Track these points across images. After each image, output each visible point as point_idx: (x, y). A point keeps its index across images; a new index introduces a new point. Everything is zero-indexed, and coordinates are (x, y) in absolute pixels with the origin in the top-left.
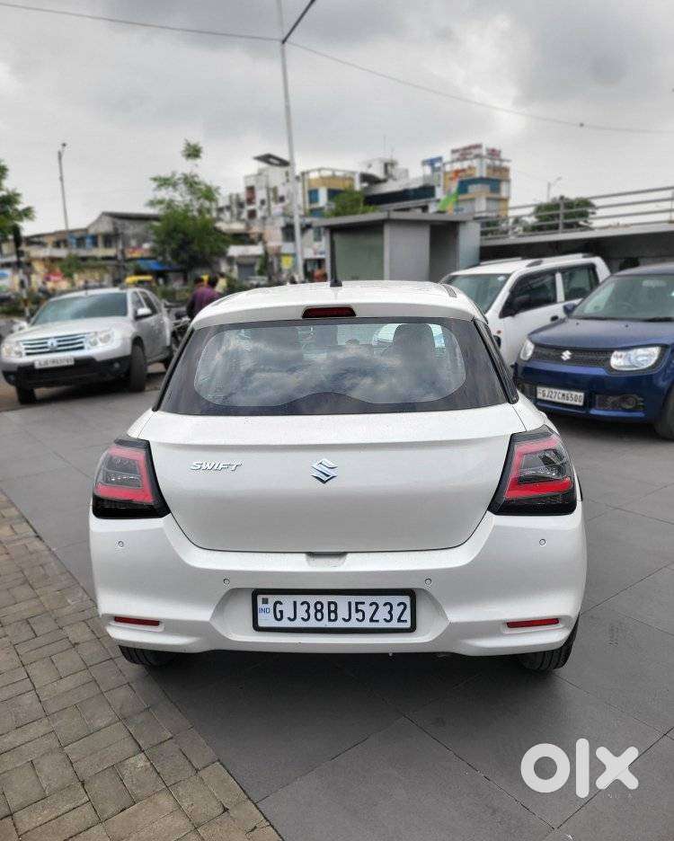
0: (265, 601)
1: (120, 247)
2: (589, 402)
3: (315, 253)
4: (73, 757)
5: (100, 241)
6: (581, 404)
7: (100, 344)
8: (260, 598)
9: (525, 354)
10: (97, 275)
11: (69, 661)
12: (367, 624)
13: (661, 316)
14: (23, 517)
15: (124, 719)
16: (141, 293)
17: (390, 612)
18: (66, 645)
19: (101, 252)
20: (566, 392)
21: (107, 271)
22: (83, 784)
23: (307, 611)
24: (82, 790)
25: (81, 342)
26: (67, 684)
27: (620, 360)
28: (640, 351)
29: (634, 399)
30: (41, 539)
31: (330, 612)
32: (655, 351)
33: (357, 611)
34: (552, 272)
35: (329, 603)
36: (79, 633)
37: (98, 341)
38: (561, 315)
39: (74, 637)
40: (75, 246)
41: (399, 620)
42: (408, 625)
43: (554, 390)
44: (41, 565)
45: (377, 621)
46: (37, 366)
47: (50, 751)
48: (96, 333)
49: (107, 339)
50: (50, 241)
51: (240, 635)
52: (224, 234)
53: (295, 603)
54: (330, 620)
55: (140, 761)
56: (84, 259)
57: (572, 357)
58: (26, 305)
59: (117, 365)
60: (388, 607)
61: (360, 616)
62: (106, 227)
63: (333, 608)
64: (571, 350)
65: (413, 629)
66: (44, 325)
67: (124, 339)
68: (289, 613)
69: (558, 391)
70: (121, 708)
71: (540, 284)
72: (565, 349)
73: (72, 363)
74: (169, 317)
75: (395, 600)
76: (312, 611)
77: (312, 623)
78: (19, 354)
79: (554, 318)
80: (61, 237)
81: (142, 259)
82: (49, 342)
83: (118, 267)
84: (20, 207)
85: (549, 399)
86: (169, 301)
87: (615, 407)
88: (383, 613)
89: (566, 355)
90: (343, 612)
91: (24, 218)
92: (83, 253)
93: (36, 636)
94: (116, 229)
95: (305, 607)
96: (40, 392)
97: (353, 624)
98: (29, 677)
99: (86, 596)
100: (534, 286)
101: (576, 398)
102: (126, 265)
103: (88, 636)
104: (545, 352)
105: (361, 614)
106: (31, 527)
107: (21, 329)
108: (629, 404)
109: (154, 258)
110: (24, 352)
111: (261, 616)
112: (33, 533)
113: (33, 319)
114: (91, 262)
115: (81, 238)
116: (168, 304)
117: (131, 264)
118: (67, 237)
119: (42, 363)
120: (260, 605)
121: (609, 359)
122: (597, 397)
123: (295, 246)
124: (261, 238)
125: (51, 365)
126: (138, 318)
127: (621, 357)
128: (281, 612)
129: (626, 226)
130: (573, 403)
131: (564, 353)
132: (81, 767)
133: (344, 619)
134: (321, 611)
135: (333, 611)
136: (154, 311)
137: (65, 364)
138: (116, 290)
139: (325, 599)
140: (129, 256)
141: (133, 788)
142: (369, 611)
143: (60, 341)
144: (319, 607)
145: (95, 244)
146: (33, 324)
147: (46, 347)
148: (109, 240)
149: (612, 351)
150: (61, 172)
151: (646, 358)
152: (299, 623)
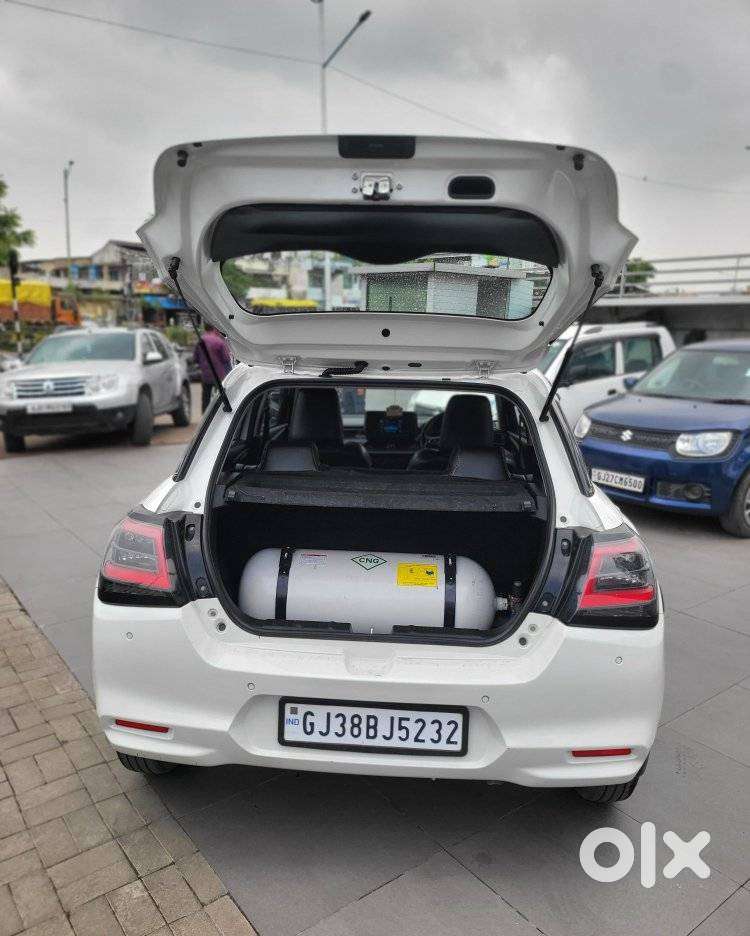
0: (294, 711)
1: (128, 280)
2: (649, 490)
3: (344, 302)
4: (57, 882)
5: (105, 271)
6: (641, 490)
7: (103, 390)
8: (288, 707)
9: (580, 431)
10: (99, 310)
11: (55, 762)
12: (410, 744)
13: (734, 398)
14: (7, 585)
15: (118, 837)
16: (152, 335)
17: (438, 732)
18: (51, 742)
19: (106, 284)
20: (624, 476)
21: (112, 308)
22: (68, 916)
23: (342, 725)
24: (67, 923)
25: (81, 387)
26: (53, 790)
27: (686, 444)
28: (709, 436)
29: (700, 489)
30: (27, 614)
31: (369, 727)
32: (726, 437)
33: (401, 728)
34: (612, 341)
35: (369, 717)
36: (67, 729)
37: (101, 386)
38: (621, 389)
39: (62, 734)
40: (76, 276)
41: (449, 741)
42: (458, 748)
43: (610, 473)
44: (26, 645)
45: (423, 741)
46: (30, 411)
47: (31, 873)
48: (99, 378)
49: (110, 386)
50: (49, 268)
51: (263, 748)
52: (245, 274)
53: (329, 715)
54: (368, 737)
55: (136, 891)
56: (86, 291)
57: (633, 437)
58: (19, 339)
59: (120, 415)
60: (436, 726)
61: (403, 733)
62: (113, 257)
63: (372, 722)
64: (633, 429)
65: (463, 752)
66: (39, 365)
67: (129, 386)
68: (321, 726)
69: (615, 474)
70: (114, 824)
71: (596, 352)
72: (625, 428)
73: (69, 409)
74: (180, 363)
75: (444, 717)
76: (348, 725)
77: (348, 740)
78: (10, 396)
79: (612, 392)
80: (62, 265)
81: (152, 295)
82: (46, 384)
83: (124, 302)
84: (19, 230)
85: (605, 482)
86: (181, 345)
87: (678, 496)
88: (430, 732)
89: (627, 435)
90: (383, 728)
91: (22, 242)
92: (85, 284)
93: (19, 731)
94: (124, 261)
95: (340, 719)
96: (31, 440)
97: (395, 743)
98: (8, 780)
99: (77, 684)
100: (588, 355)
101: (635, 483)
102: (133, 301)
103: (79, 733)
104: (603, 430)
105: (404, 731)
106: (16, 598)
107: (13, 367)
108: (694, 494)
109: (165, 295)
110: (15, 394)
111: (288, 728)
112: (18, 606)
113: (27, 356)
114: (95, 296)
115: (84, 268)
116: (179, 348)
117: (138, 300)
118: (69, 265)
119: (36, 407)
120: (288, 715)
121: (674, 443)
122: (659, 484)
123: (324, 292)
124: (285, 279)
125: (45, 410)
126: (147, 363)
127: (688, 441)
128: (312, 724)
129: (695, 294)
130: (632, 489)
131: (624, 433)
132: (66, 895)
133: (385, 737)
134: (358, 726)
135: (372, 727)
136: (165, 356)
137: (62, 410)
138: (122, 330)
139: (364, 712)
140: (136, 291)
141: (128, 924)
142: (414, 728)
143: (56, 384)
144: (356, 721)
145: (99, 274)
146: (28, 363)
147: (41, 390)
148: (115, 271)
149: (677, 433)
150: (66, 194)
151: (714, 444)
152: (331, 739)
